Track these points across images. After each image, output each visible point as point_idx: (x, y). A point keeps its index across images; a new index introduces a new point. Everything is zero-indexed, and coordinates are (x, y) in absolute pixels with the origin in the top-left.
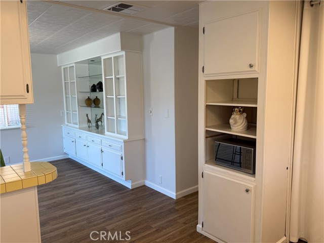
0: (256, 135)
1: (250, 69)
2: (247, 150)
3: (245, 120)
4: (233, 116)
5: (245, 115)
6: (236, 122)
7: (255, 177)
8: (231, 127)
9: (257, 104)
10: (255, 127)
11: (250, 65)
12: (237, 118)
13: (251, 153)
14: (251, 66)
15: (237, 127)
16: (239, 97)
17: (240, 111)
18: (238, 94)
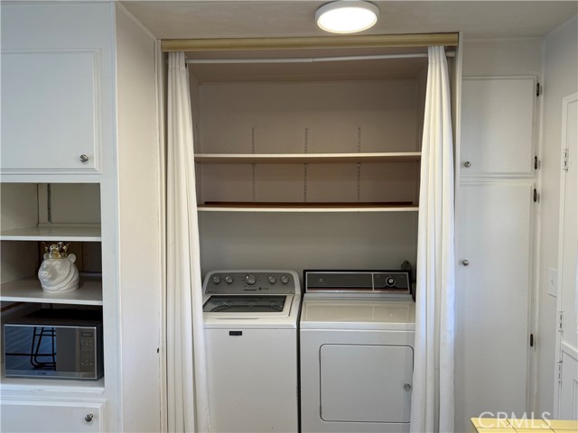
0: (101, 299)
1: (81, 165)
2: (82, 332)
3: (73, 270)
4: (45, 263)
5: (73, 258)
6: (54, 275)
7: (103, 385)
8: (43, 286)
9: (100, 236)
10: (100, 280)
11: (82, 157)
12: (57, 267)
13: (92, 336)
14: (84, 159)
15: (57, 285)
16: (53, 220)
17: (61, 251)
18: (49, 214)
